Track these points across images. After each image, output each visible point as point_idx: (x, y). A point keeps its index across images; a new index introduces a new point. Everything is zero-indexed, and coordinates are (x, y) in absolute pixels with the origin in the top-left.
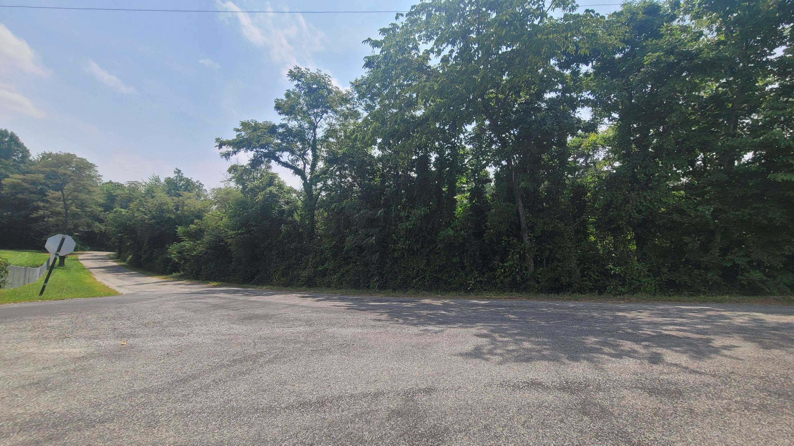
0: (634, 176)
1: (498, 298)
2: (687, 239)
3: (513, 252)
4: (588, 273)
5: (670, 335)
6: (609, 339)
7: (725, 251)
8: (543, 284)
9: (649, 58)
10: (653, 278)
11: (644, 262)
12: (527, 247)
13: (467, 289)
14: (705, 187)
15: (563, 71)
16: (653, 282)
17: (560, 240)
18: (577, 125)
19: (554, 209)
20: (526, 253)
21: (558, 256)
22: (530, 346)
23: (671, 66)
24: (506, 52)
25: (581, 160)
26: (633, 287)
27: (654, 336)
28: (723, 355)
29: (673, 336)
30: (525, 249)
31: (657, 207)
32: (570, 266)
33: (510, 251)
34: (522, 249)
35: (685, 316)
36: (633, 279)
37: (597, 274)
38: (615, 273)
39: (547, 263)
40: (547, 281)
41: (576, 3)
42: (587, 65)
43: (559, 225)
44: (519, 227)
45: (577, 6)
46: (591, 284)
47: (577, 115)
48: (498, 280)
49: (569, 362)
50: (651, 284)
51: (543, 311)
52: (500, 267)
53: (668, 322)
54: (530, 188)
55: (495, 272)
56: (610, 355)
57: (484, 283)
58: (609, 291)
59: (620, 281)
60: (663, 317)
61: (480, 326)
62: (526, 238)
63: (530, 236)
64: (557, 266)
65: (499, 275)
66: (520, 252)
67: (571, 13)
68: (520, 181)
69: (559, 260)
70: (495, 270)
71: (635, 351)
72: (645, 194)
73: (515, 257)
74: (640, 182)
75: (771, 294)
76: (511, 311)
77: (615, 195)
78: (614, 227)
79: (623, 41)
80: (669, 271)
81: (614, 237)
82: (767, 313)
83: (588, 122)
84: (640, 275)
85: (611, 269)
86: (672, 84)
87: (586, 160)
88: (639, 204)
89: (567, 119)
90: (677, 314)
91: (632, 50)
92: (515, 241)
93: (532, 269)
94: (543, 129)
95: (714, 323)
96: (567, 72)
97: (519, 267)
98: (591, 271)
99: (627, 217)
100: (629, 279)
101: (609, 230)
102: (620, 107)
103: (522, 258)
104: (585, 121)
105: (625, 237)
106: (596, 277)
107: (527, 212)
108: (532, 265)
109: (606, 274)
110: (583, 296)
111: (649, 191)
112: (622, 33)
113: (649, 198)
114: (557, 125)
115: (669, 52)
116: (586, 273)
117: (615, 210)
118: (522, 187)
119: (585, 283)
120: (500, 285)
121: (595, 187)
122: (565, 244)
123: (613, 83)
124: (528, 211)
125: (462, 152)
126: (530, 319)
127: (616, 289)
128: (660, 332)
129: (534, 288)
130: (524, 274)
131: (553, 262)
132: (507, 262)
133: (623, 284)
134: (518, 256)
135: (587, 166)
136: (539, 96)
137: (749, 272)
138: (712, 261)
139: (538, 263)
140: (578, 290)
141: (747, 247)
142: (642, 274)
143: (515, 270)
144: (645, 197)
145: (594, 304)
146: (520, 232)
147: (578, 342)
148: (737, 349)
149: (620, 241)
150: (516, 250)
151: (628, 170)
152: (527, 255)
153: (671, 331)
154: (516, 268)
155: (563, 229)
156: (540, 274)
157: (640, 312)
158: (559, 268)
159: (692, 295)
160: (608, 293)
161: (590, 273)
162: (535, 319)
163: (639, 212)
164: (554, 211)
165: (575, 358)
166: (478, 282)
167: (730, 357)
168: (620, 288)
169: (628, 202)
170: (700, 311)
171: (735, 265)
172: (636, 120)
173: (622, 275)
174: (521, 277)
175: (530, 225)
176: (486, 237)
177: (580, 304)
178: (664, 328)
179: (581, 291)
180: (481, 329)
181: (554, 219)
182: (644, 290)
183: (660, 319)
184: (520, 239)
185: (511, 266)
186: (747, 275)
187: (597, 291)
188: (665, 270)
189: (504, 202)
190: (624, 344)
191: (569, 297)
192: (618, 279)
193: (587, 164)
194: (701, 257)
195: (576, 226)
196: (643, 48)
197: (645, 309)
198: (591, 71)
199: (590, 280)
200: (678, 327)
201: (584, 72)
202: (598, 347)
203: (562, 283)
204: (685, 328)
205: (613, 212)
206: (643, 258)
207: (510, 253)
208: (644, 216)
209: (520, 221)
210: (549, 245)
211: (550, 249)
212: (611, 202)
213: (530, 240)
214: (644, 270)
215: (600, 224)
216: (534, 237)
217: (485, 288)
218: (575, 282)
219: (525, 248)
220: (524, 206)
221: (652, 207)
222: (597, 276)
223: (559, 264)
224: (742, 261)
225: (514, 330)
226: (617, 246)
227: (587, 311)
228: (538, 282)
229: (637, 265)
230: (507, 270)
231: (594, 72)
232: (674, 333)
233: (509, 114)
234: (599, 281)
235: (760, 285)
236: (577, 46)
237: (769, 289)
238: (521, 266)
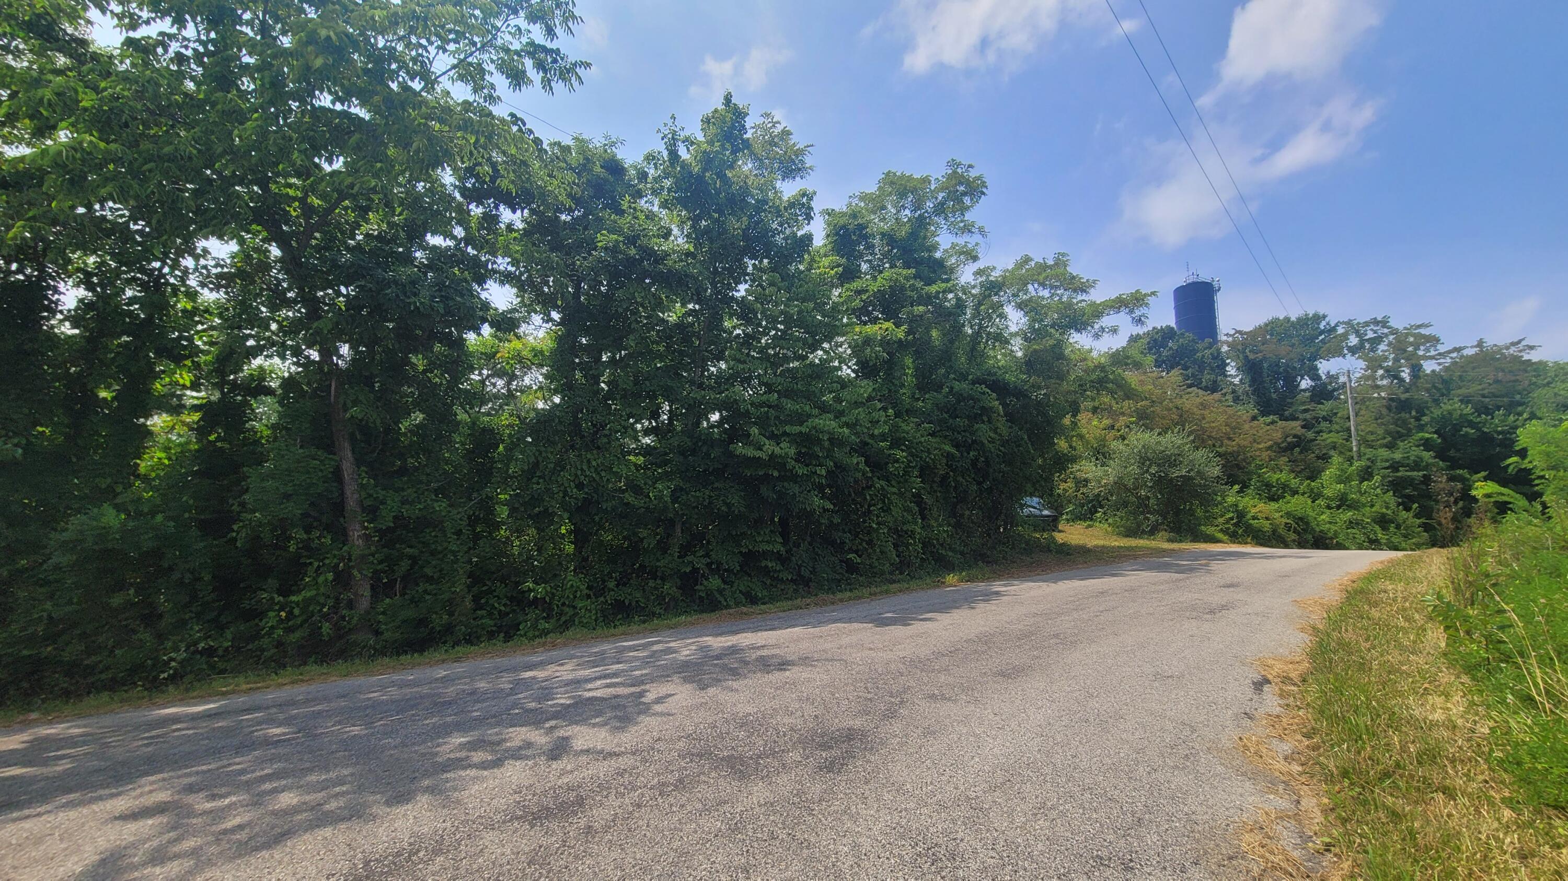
0: (576, 424)
1: (258, 688)
2: (643, 533)
3: (319, 567)
4: (487, 602)
5: (593, 697)
6: (489, 732)
7: (686, 549)
8: (387, 635)
9: (604, 239)
10: (594, 600)
11: (582, 573)
12: (356, 553)
13: (156, 678)
14: (666, 454)
15: (469, 204)
16: (593, 606)
17: (436, 536)
18: (481, 313)
19: (428, 471)
20: (353, 567)
21: (428, 571)
22: (295, 801)
23: (631, 262)
24: (330, 110)
25: (500, 383)
26: (563, 619)
27: (569, 706)
28: (654, 714)
29: (596, 698)
30: (350, 560)
31: (605, 479)
32: (453, 589)
33: (311, 564)
34: (342, 559)
35: (624, 659)
36: (563, 604)
37: (505, 600)
38: (535, 598)
39: (404, 588)
40: (399, 627)
41: (497, 93)
42: (514, 212)
43: (436, 505)
44: (339, 507)
45: (499, 98)
46: (492, 623)
47: (484, 295)
48: (266, 640)
49: (389, 810)
50: (590, 611)
51: (369, 699)
52: (277, 608)
53: (597, 674)
54: (374, 422)
55: (261, 620)
56: (483, 766)
57: (220, 652)
58: (522, 632)
59: (544, 611)
60: (594, 667)
61: (152, 783)
62: (356, 534)
63: (366, 528)
64: (425, 591)
65: (272, 627)
66: (337, 565)
67: (487, 104)
68: (349, 404)
69: (430, 580)
70: (261, 615)
71: (529, 745)
72: (589, 456)
73: (321, 579)
74: (584, 436)
75: (728, 607)
76: (281, 716)
77: (544, 454)
78: (540, 512)
79: (569, 195)
80: (617, 586)
81: (538, 529)
82: (717, 635)
83: (502, 313)
84: (575, 597)
85: (530, 590)
86: (631, 290)
87: (509, 383)
88: (579, 473)
89: (462, 296)
90: (614, 657)
91: (585, 215)
92: (327, 540)
93: (364, 604)
94: (410, 303)
95: (659, 663)
96: (476, 211)
97: (331, 602)
98: (495, 597)
99: (561, 495)
100: (557, 606)
101: (530, 516)
102: (559, 303)
103: (343, 579)
104: (496, 309)
105: (556, 530)
106: (503, 608)
107: (364, 474)
108: (367, 593)
109: (520, 601)
110: (472, 648)
111: (595, 452)
112: (569, 183)
113: (594, 463)
114: (441, 301)
115: (632, 240)
116: (483, 601)
117: (541, 481)
118: (352, 416)
119: (479, 623)
120: (274, 651)
121: (510, 435)
122: (445, 544)
123: (549, 257)
124: (366, 473)
125: (183, 304)
126: (327, 727)
127: (535, 627)
128: (580, 696)
129: (364, 647)
130: (343, 618)
131: (417, 585)
132: (299, 591)
133: (548, 615)
134: (330, 576)
135: (510, 395)
136: (415, 234)
137: (707, 579)
138: (670, 566)
139: (380, 589)
140: (465, 639)
141: (708, 542)
142: (578, 594)
143: (321, 610)
144: (589, 461)
145: (487, 663)
146: (342, 520)
147: (423, 755)
148: (670, 699)
149: (547, 538)
150: (327, 561)
151: (567, 413)
152: (355, 572)
153: (598, 690)
154: (324, 606)
155: (443, 514)
156: (383, 613)
157: (562, 665)
158: (428, 597)
159: (644, 622)
160: (522, 636)
161: (491, 602)
162: (340, 723)
163: (580, 486)
164: (428, 475)
165: (401, 798)
166: (201, 653)
167: (662, 714)
168: (543, 625)
169: (563, 469)
170: (645, 646)
171: (695, 570)
172: (587, 332)
173: (547, 599)
174: (335, 625)
175: (368, 502)
176: (240, 534)
177: (459, 668)
178: (590, 686)
179: (471, 639)
180: (151, 792)
181: (426, 493)
182: (580, 622)
183: (587, 672)
184: (342, 536)
185: (308, 602)
186: (705, 583)
187: (502, 635)
188: (611, 584)
189: (301, 447)
190: (513, 735)
191: (445, 657)
192: (540, 607)
193: (509, 390)
194: (658, 560)
195: (470, 508)
196: (599, 220)
197: (572, 657)
198: (520, 225)
199: (490, 614)
200: (608, 681)
201: (507, 221)
202: (463, 754)
203: (433, 628)
204: (616, 680)
205: (538, 483)
206: (582, 566)
207: (311, 571)
208: (586, 493)
209: (342, 494)
210: (411, 547)
211: (411, 557)
212: (536, 464)
213: (367, 538)
214: (582, 587)
215: (516, 506)
216: (376, 532)
217: (221, 665)
218: (461, 621)
219: (350, 555)
220: (356, 459)
221: (597, 478)
222: (505, 605)
223: (430, 588)
224: (700, 564)
225: (263, 769)
226: (543, 545)
227: (467, 680)
228: (377, 633)
229: (571, 579)
230: (296, 611)
231: (524, 229)
232: (598, 694)
233: (339, 250)
234: (508, 614)
235: (718, 596)
236: (495, 170)
237: (726, 600)
238: (337, 599)
